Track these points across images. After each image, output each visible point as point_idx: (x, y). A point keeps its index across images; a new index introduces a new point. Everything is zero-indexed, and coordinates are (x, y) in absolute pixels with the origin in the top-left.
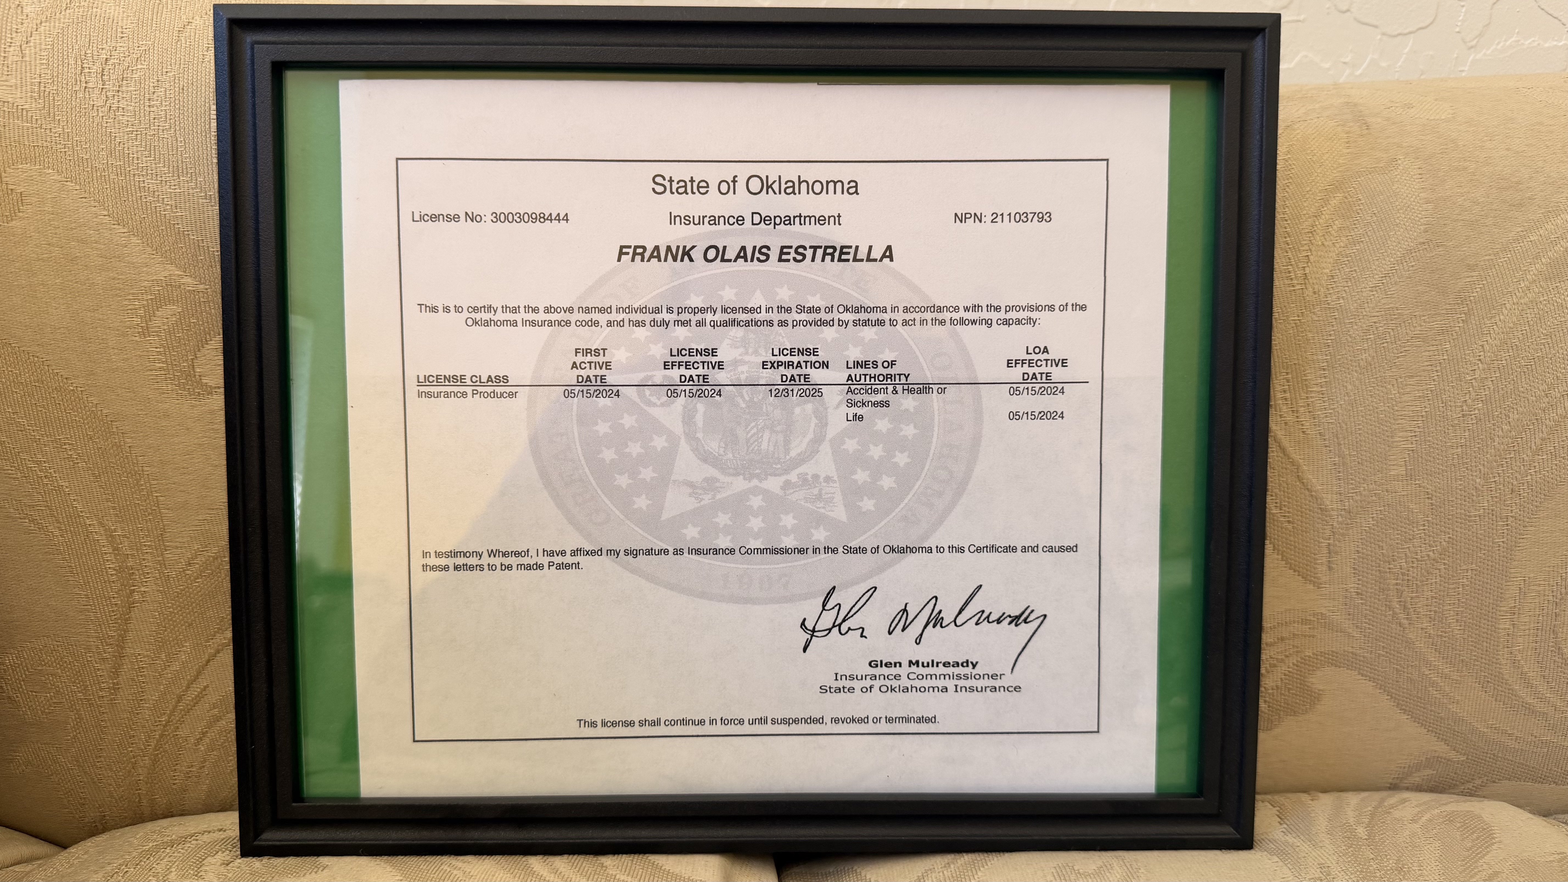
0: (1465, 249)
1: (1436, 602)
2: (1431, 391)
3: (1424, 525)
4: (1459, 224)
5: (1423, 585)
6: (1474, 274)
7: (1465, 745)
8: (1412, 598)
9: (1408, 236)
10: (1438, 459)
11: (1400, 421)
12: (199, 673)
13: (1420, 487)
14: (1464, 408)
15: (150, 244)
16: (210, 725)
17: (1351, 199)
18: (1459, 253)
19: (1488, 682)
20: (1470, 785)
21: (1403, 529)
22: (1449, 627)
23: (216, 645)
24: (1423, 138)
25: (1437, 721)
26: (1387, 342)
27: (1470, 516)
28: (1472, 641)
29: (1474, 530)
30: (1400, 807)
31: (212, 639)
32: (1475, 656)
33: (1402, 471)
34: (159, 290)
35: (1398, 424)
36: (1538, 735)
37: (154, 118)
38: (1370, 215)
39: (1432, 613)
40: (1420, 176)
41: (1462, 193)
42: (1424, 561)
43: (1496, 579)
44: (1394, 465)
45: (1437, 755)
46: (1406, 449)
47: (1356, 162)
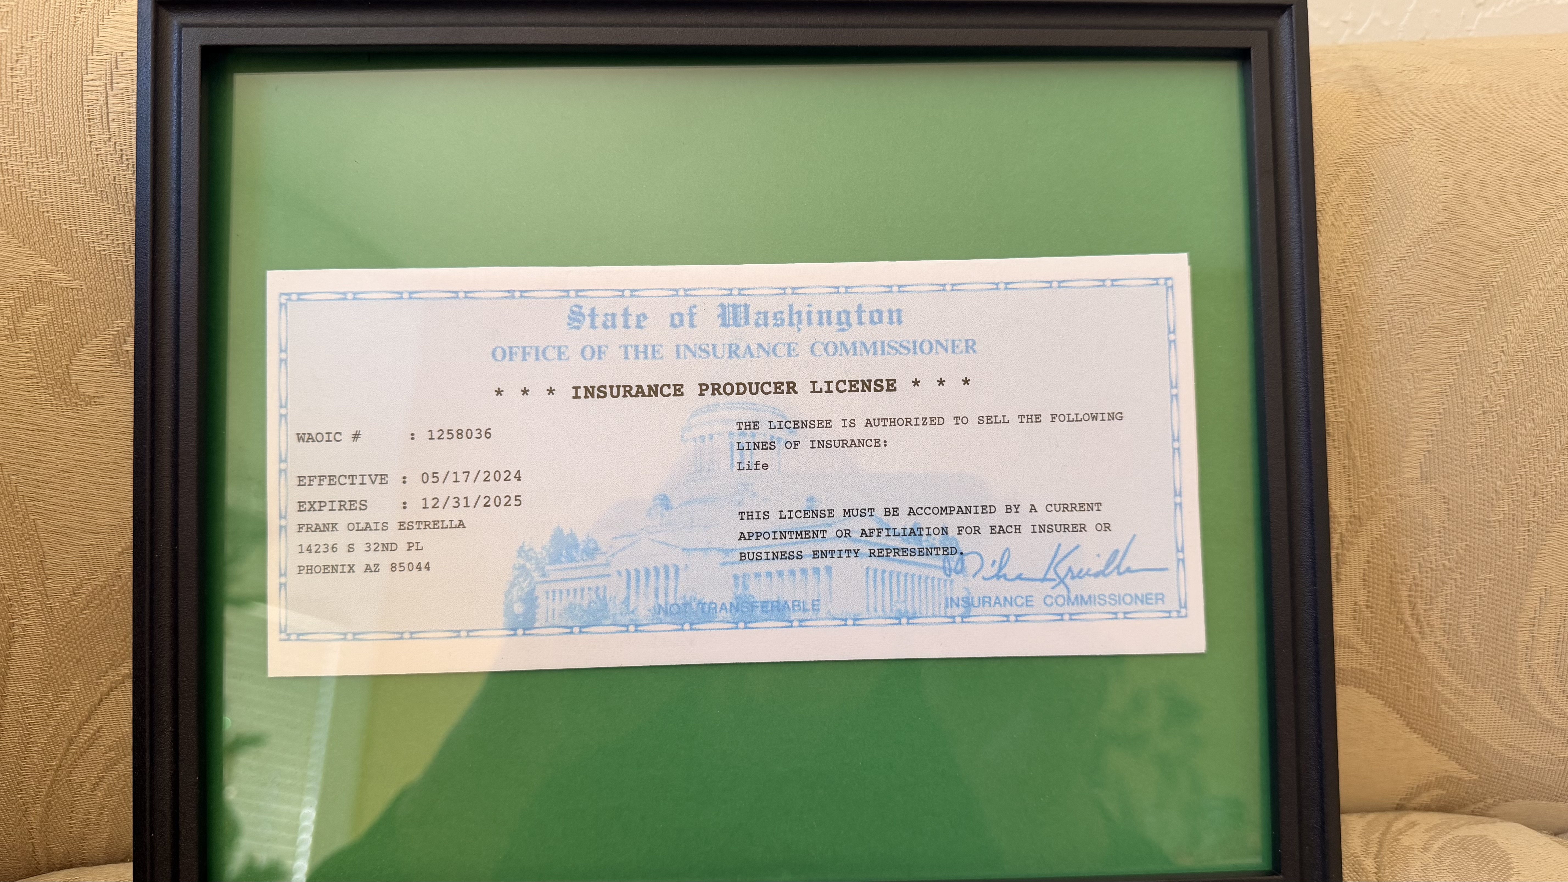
0: (1487, 229)
1: (1450, 614)
2: (1450, 386)
3: (1440, 532)
4: (1481, 201)
5: (1437, 597)
6: (1496, 256)
7: (1478, 763)
8: (1425, 610)
9: (1425, 214)
10: (1456, 460)
11: (1415, 420)
12: (91, 713)
13: (1436, 490)
14: (1485, 404)
15: (16, 235)
16: (107, 769)
17: (1363, 174)
18: (1481, 233)
19: (1504, 697)
20: (1481, 805)
21: (1417, 537)
22: (1465, 641)
23: (109, 682)
24: (1440, 105)
25: (1449, 740)
26: (1403, 333)
27: (1489, 522)
28: (1488, 656)
29: (1494, 536)
30: (1409, 832)
31: (104, 676)
32: (1491, 670)
33: (1417, 473)
34: (27, 288)
35: (1413, 422)
36: (1555, 752)
37: (18, 91)
38: (1384, 191)
39: (1447, 626)
40: (1438, 148)
41: (1483, 167)
42: (1439, 570)
43: (1515, 589)
44: (1408, 467)
45: (1447, 774)
46: (1420, 449)
47: (1367, 132)
